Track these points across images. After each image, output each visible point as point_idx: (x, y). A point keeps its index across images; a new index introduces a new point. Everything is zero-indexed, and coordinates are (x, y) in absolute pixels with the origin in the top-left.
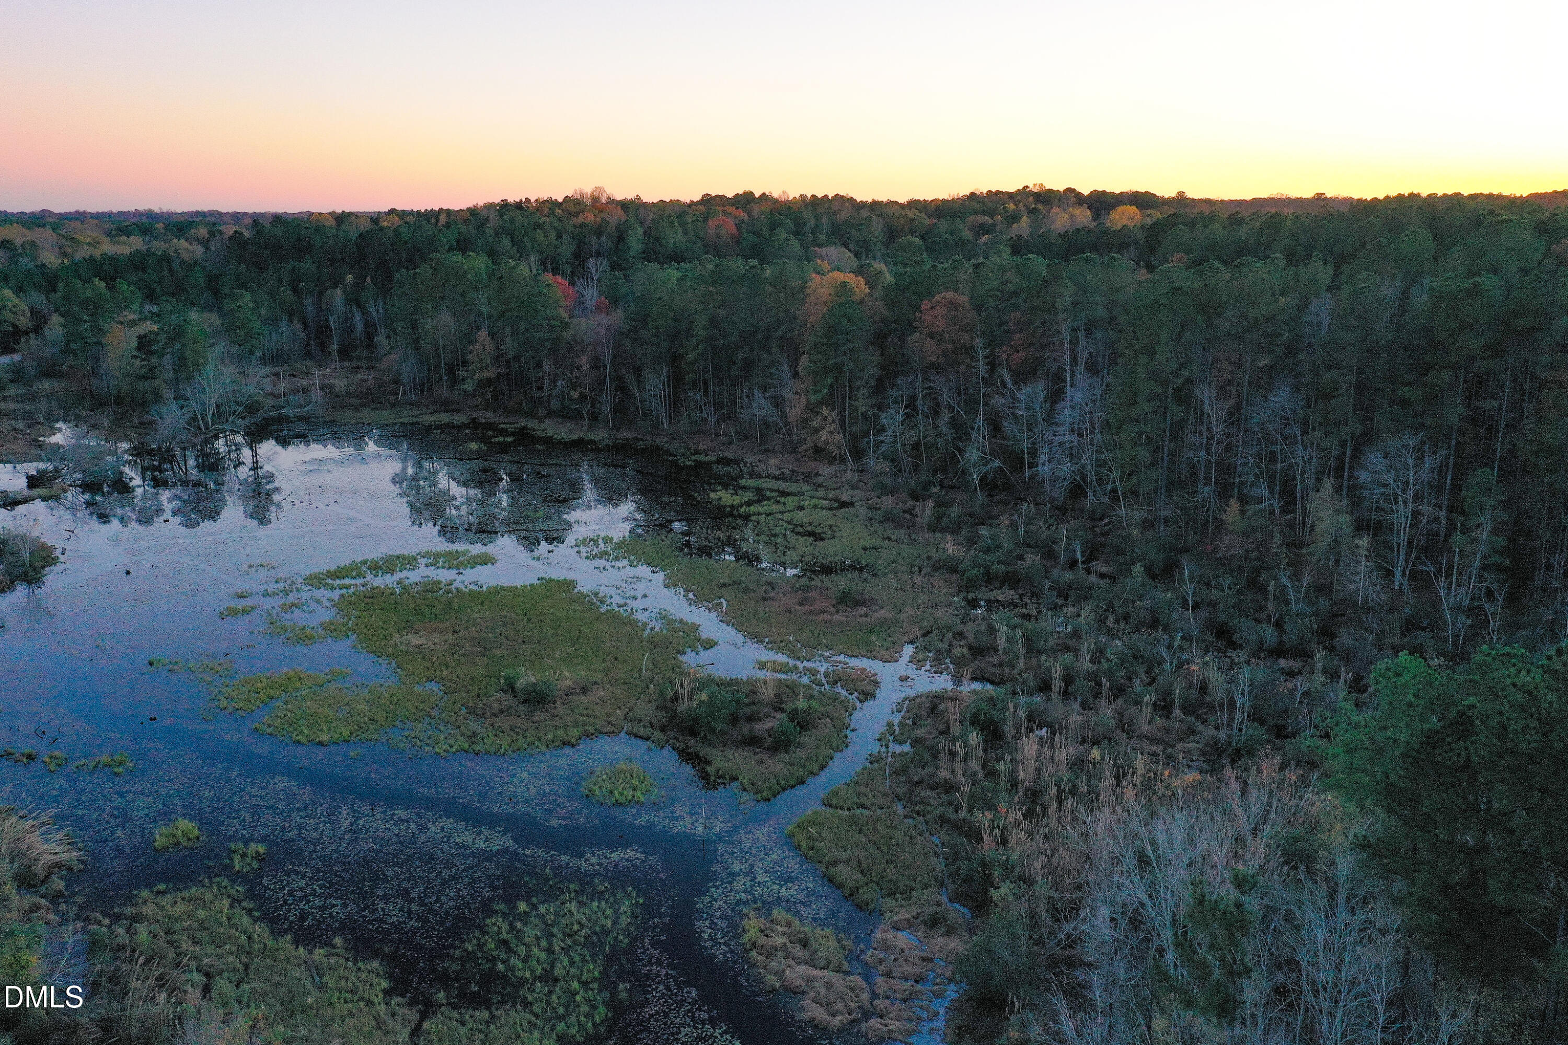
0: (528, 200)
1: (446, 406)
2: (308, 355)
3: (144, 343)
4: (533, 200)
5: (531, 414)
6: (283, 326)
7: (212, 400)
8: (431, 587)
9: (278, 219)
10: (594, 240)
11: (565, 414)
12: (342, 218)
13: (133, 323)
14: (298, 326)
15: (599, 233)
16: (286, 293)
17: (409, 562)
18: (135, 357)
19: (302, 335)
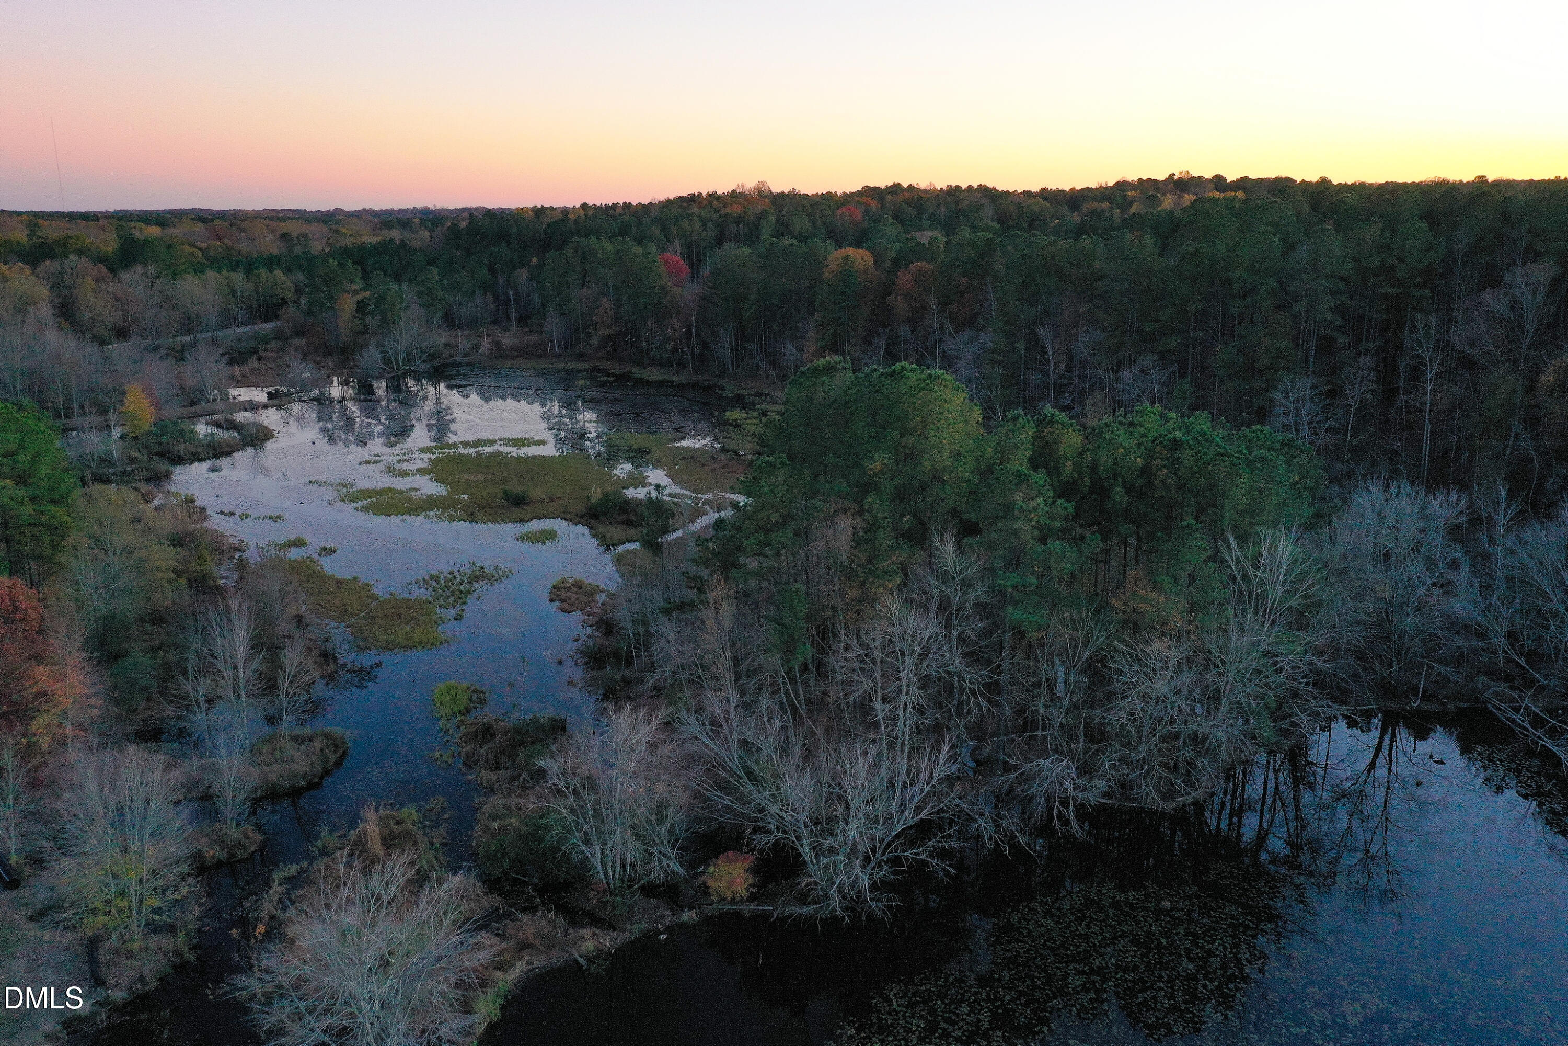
0: (700, 194)
1: (581, 357)
2: (495, 322)
3: (361, 307)
4: (704, 194)
5: (639, 364)
6: (479, 299)
7: (402, 347)
8: (497, 454)
9: (489, 214)
10: (733, 227)
11: (660, 363)
12: (539, 212)
13: (356, 292)
14: (490, 297)
15: (738, 221)
16: (483, 272)
17: (492, 442)
18: (354, 317)
19: (493, 306)
